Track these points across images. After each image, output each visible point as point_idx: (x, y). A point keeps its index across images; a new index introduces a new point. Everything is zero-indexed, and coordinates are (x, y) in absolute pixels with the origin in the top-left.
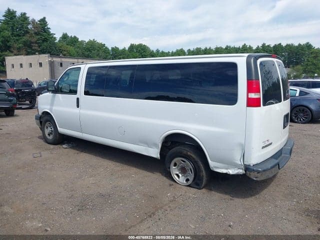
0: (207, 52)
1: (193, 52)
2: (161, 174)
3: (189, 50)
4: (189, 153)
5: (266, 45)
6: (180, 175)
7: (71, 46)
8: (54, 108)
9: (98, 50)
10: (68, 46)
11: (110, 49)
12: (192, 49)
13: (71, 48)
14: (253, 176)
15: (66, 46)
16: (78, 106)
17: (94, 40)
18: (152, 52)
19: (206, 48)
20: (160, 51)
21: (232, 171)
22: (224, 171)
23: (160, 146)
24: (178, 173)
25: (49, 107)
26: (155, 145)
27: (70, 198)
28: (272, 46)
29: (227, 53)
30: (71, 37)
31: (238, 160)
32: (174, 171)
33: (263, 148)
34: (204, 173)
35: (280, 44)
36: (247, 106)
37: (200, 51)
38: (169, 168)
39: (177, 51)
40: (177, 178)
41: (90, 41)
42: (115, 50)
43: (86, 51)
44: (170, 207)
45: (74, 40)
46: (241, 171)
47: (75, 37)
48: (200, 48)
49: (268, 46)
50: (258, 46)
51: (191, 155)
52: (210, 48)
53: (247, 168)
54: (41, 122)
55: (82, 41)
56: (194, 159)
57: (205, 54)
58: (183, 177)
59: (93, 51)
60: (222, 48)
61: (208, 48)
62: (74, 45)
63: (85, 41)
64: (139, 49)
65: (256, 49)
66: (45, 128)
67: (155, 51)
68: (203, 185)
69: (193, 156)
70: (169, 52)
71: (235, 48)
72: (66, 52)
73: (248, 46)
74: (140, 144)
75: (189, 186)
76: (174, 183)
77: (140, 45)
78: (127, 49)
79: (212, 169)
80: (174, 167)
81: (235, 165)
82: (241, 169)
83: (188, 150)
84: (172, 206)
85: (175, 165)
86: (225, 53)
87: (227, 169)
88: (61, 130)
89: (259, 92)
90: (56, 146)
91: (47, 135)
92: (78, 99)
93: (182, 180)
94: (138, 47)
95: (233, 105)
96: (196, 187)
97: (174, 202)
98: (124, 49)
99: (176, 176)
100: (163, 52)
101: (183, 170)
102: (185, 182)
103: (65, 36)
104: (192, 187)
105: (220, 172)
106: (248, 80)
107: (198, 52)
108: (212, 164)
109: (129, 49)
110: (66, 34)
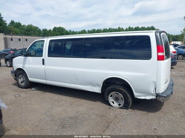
0: (99, 31)
1: (91, 31)
2: (100, 102)
3: (89, 30)
4: (121, 89)
5: (131, 27)
6: (115, 102)
7: (17, 28)
8: (26, 66)
9: (34, 31)
10: (15, 28)
11: (42, 30)
12: (90, 30)
13: (17, 30)
14: (161, 99)
15: (14, 28)
16: (43, 64)
17: (31, 24)
18: (67, 32)
19: (98, 29)
20: (72, 31)
21: (148, 98)
22: (144, 98)
23: (101, 85)
24: (113, 101)
25: (22, 65)
26: (98, 85)
27: (52, 121)
28: (134, 28)
29: (110, 32)
30: (17, 23)
31: (152, 91)
32: (111, 100)
33: (165, 83)
34: (130, 100)
35: (138, 27)
36: (158, 60)
37: (95, 31)
38: (108, 98)
39: (82, 31)
40: (113, 104)
41: (29, 25)
42: (45, 30)
43: (26, 31)
44: (115, 121)
45: (18, 25)
46: (154, 97)
47: (19, 23)
48: (95, 29)
49: (132, 28)
50: (127, 28)
51: (122, 89)
52: (100, 29)
53: (158, 95)
54: (16, 75)
55: (24, 25)
56: (124, 92)
57: (98, 32)
58: (117, 103)
59: (31, 32)
60: (107, 29)
61: (99, 29)
62: (19, 27)
63: (26, 26)
64: (59, 30)
65: (125, 30)
66: (19, 78)
67: (68, 31)
68: (130, 107)
69: (123, 90)
70: (77, 32)
71: (114, 29)
72: (13, 32)
73: (121, 28)
74: (88, 85)
75: (121, 108)
76: (111, 107)
77: (60, 28)
78: (52, 30)
79: (135, 97)
80: (111, 98)
81: (150, 94)
82: (154, 96)
83: (120, 87)
84: (117, 120)
85: (111, 96)
86: (109, 32)
87: (145, 96)
88: (30, 79)
89: (164, 52)
90: (27, 89)
91: (20, 83)
92: (43, 60)
93: (116, 105)
94: (59, 29)
95: (149, 60)
96: (125, 108)
97: (116, 118)
98: (50, 30)
99: (112, 103)
100: (73, 32)
101: (117, 99)
102: (118, 106)
103: (12, 22)
104: (122, 109)
105: (141, 98)
106: (157, 45)
107: (94, 31)
108: (136, 94)
109: (53, 30)
110: (13, 21)
